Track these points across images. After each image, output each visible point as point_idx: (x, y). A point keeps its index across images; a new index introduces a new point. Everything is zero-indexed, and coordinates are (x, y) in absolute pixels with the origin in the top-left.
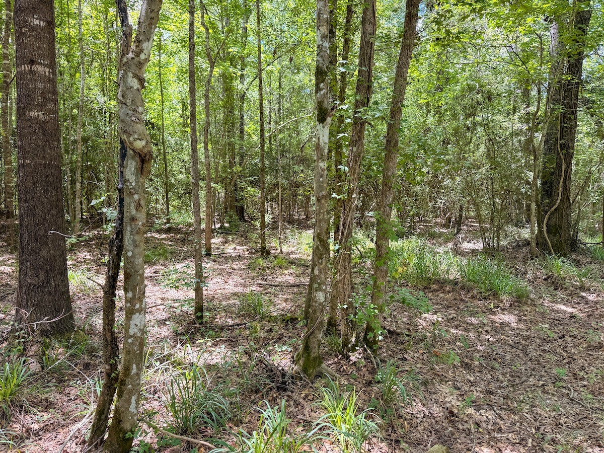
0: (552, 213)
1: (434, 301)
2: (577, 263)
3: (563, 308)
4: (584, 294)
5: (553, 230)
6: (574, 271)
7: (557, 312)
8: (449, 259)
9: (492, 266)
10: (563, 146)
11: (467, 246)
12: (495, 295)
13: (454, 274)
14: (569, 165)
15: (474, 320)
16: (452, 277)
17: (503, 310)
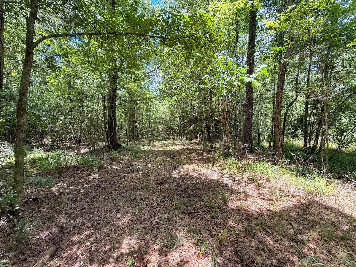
0: (111, 137)
1: (64, 177)
2: (119, 152)
3: (115, 167)
4: (121, 161)
5: (112, 142)
6: (118, 154)
7: (113, 169)
8: (72, 158)
9: (91, 157)
10: (113, 116)
11: (83, 151)
12: (91, 168)
13: (75, 163)
14: (115, 122)
15: (82, 180)
16: (73, 165)
17: (94, 173)
